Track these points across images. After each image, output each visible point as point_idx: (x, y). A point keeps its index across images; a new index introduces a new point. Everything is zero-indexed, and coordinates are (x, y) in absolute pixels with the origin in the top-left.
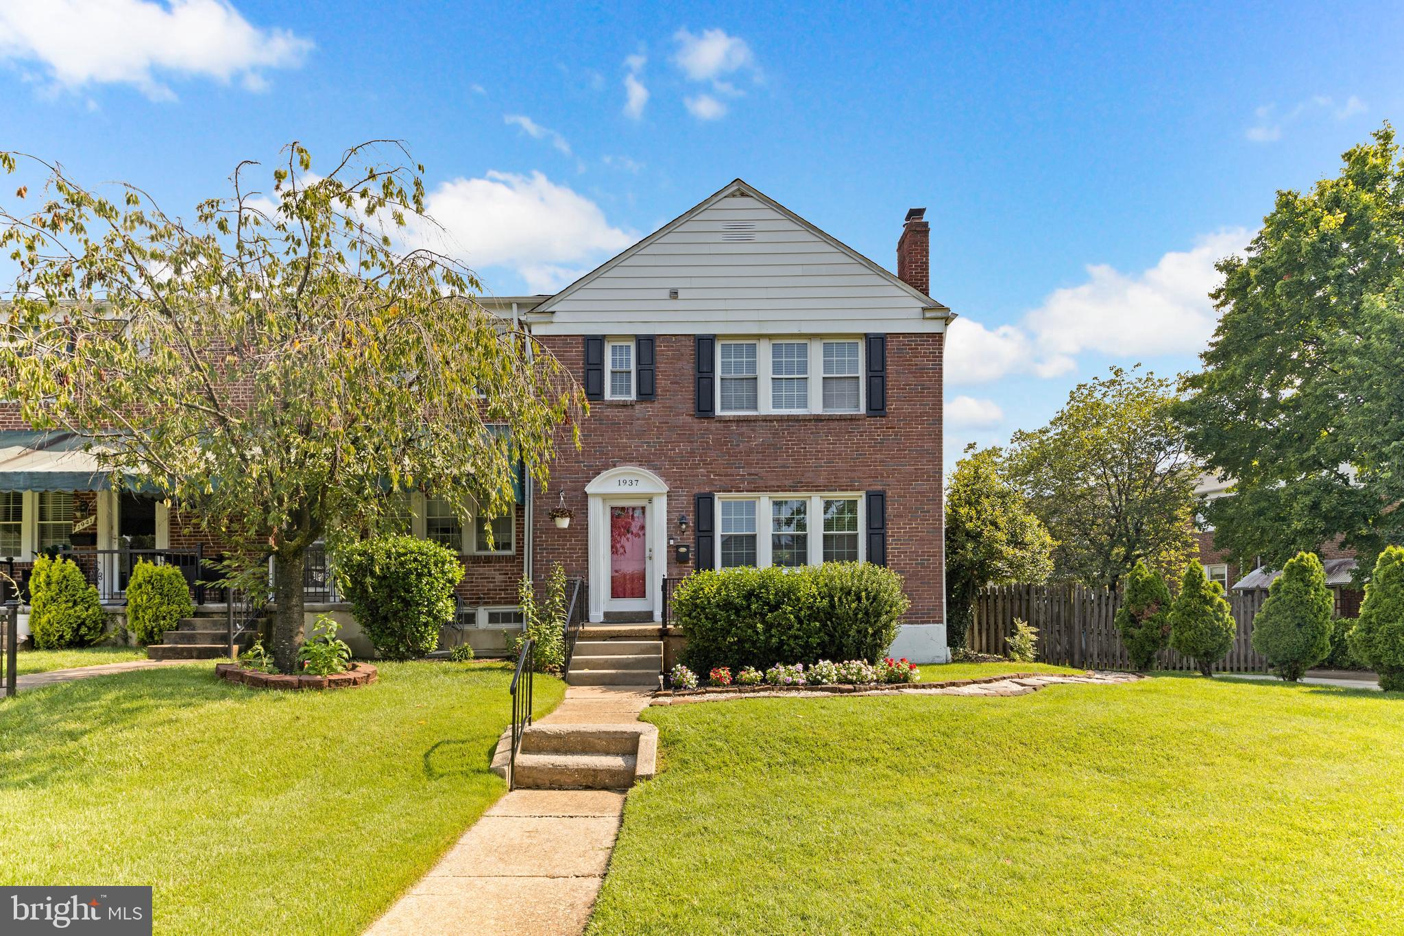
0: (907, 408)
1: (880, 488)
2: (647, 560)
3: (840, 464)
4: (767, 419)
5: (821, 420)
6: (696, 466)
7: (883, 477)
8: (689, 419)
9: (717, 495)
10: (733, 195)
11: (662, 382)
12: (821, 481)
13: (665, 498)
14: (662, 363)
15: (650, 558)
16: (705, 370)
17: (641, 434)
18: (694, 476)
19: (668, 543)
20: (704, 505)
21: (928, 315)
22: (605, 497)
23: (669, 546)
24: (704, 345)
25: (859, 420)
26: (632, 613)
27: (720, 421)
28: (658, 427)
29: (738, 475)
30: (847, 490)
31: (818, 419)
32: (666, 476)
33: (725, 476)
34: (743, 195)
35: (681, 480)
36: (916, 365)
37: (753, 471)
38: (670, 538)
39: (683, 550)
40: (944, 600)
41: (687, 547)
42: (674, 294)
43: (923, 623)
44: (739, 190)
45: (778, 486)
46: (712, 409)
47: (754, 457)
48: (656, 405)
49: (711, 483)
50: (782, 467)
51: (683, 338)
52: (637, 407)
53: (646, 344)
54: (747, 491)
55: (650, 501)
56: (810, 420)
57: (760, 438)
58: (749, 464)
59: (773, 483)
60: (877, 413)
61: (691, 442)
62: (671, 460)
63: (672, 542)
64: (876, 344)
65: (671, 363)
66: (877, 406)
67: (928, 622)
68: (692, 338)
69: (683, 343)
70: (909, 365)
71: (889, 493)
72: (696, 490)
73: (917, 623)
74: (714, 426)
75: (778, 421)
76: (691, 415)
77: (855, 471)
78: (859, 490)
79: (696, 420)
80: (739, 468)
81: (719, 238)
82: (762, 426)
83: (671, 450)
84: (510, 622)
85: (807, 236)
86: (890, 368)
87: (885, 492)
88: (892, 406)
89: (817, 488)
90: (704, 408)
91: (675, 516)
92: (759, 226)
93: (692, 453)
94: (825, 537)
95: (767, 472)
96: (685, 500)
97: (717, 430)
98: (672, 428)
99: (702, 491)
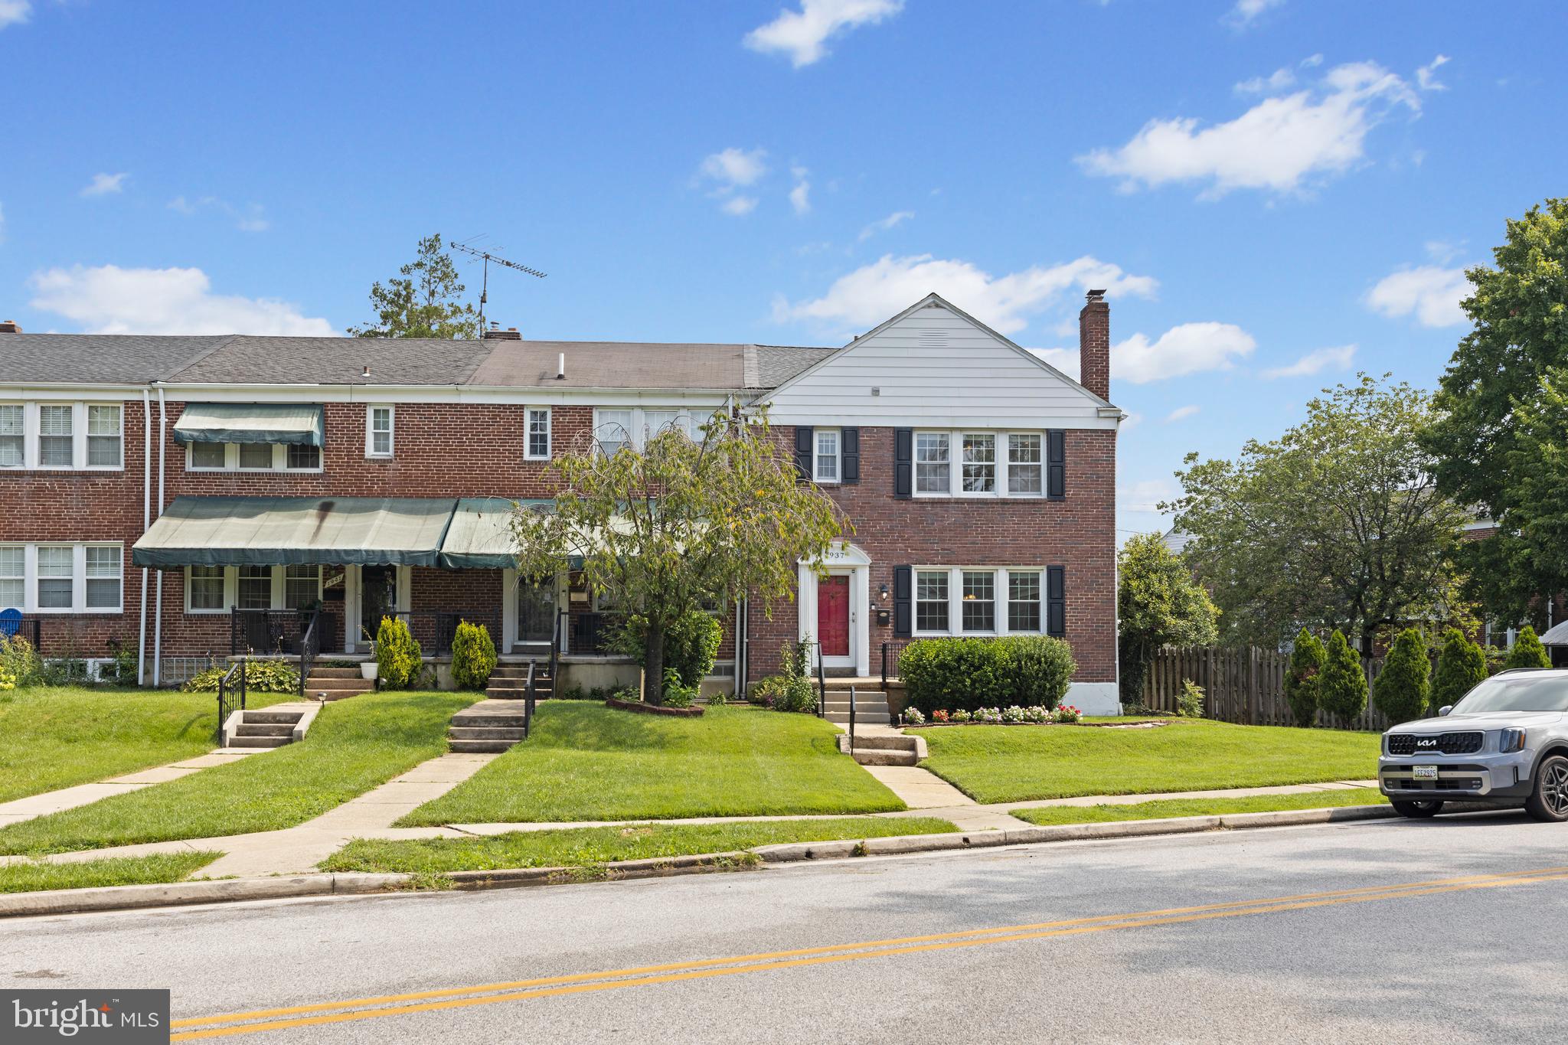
0: (1083, 494)
1: (1059, 563)
2: (851, 622)
3: (1023, 541)
4: (959, 502)
5: (1007, 504)
6: (894, 542)
7: (1062, 553)
8: (889, 500)
9: (914, 567)
10: (929, 306)
11: (864, 468)
12: (1007, 556)
13: (868, 569)
14: (865, 451)
15: (853, 621)
16: (903, 458)
18: (893, 550)
19: (870, 608)
20: (901, 576)
21: (1102, 414)
22: (814, 568)
23: (871, 611)
24: (902, 436)
25: (1040, 503)
26: (838, 668)
27: (917, 503)
28: (861, 507)
29: (933, 550)
30: (1030, 564)
31: (1004, 502)
32: (868, 550)
33: (921, 550)
34: (937, 306)
35: (881, 554)
36: (1092, 457)
37: (946, 546)
38: (872, 604)
39: (884, 615)
40: (1117, 662)
41: (888, 612)
42: (876, 392)
43: (1097, 681)
44: (934, 302)
45: (968, 560)
46: (910, 492)
47: (948, 535)
48: (859, 487)
49: (908, 556)
50: (971, 543)
51: (884, 430)
52: (843, 489)
53: (851, 436)
54: (941, 564)
55: (854, 571)
56: (997, 503)
57: (952, 518)
58: (942, 541)
59: (964, 557)
60: (1057, 498)
61: (891, 520)
62: (873, 535)
63: (873, 607)
64: (1057, 438)
65: (873, 451)
66: (1057, 492)
67: (1103, 681)
68: (892, 430)
69: (884, 434)
70: (1086, 457)
71: (1068, 568)
72: (895, 563)
73: (1092, 681)
74: (910, 507)
75: (968, 503)
76: (890, 497)
77: (1037, 548)
78: (1041, 565)
79: (895, 502)
80: (934, 543)
81: (916, 343)
82: (953, 507)
83: (873, 527)
84: (721, 675)
85: (994, 344)
86: (1068, 459)
87: (1063, 567)
88: (1070, 492)
89: (1003, 562)
90: (902, 490)
91: (876, 584)
92: (952, 334)
93: (892, 529)
94: (1010, 604)
95: (959, 547)
96: (885, 571)
97: (914, 510)
98: (874, 508)
99: (900, 563)
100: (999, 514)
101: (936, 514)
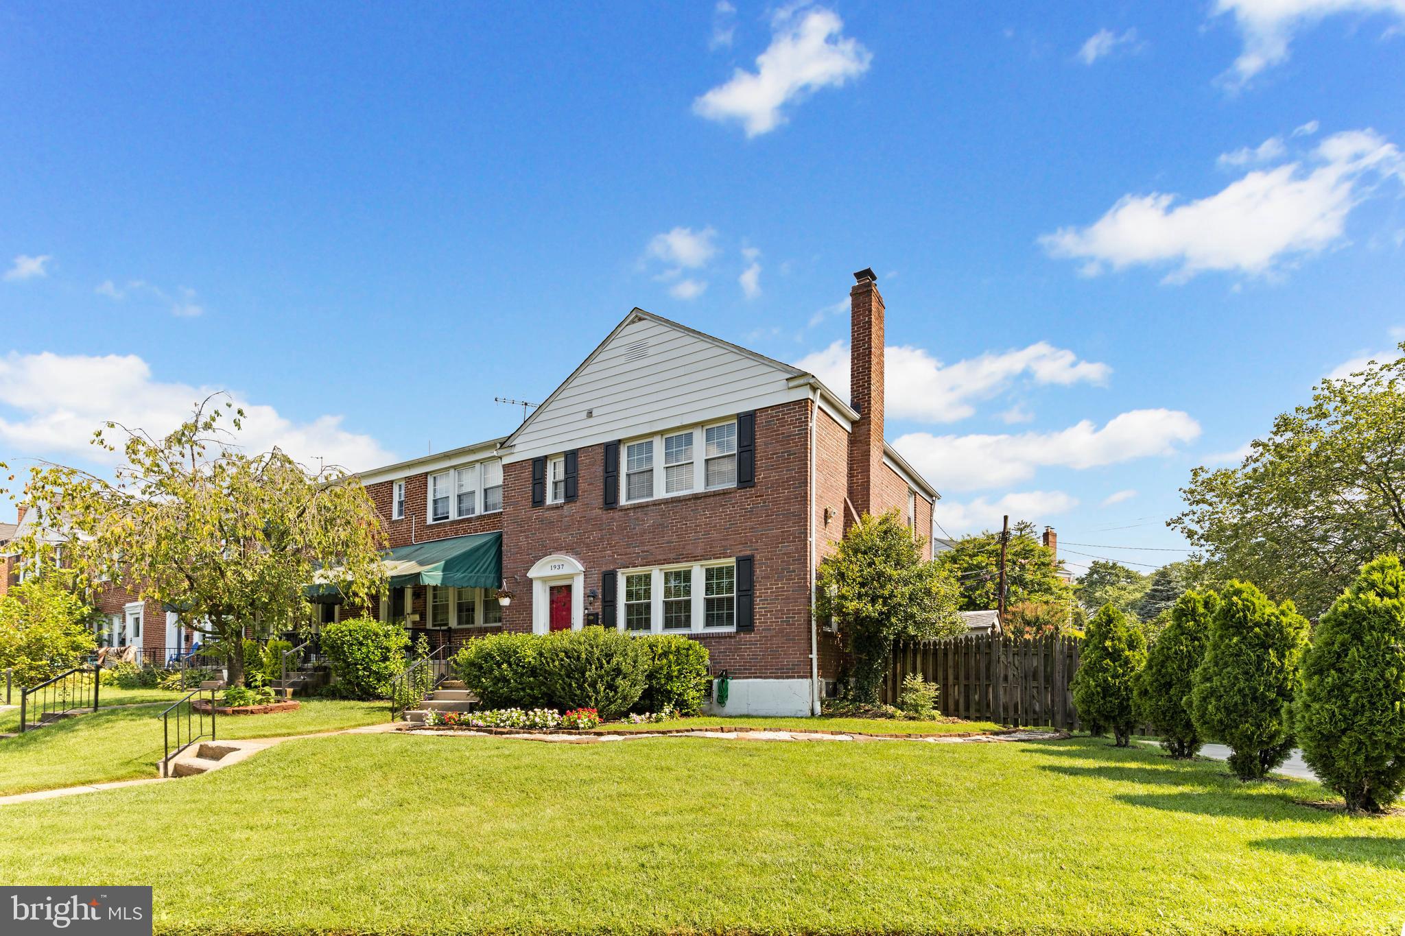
0: (774, 476)
1: (748, 553)
3: (714, 535)
4: (657, 503)
5: (702, 498)
6: (604, 549)
7: (752, 542)
8: (600, 512)
9: (619, 572)
10: (633, 322)
11: (582, 485)
12: (699, 551)
13: (583, 577)
14: (582, 469)
15: (573, 625)
16: (612, 470)
17: (567, 529)
18: (603, 557)
19: (584, 612)
20: (609, 580)
21: (792, 384)
22: (544, 580)
23: (585, 615)
24: (611, 450)
25: (731, 493)
27: (621, 510)
28: (581, 522)
29: (635, 553)
30: (720, 558)
32: (583, 560)
33: (625, 555)
34: (640, 319)
35: (593, 562)
36: (783, 433)
37: (645, 548)
38: (585, 609)
39: (591, 618)
40: (814, 656)
41: (595, 615)
42: (590, 414)
43: (788, 677)
44: (637, 316)
45: (665, 560)
46: (616, 501)
47: (647, 537)
48: (578, 504)
49: (615, 562)
50: (668, 543)
51: (597, 447)
52: (566, 507)
53: (571, 457)
54: (641, 566)
55: (572, 579)
56: (689, 500)
58: (643, 544)
60: (746, 484)
61: (601, 530)
62: (588, 546)
63: (586, 611)
64: (747, 421)
66: (746, 478)
67: (793, 677)
68: (603, 445)
69: (597, 451)
70: (776, 435)
71: (758, 557)
72: (604, 569)
73: (782, 678)
74: (617, 515)
75: (664, 504)
76: (601, 508)
77: (727, 539)
78: (730, 557)
79: (604, 512)
80: (635, 547)
81: (623, 359)
82: (654, 510)
83: (587, 538)
85: (689, 340)
86: (759, 442)
87: (753, 556)
88: (760, 476)
89: (696, 558)
90: (610, 501)
91: (589, 590)
92: (652, 342)
93: (601, 539)
94: (706, 600)
95: (656, 548)
96: (596, 577)
97: (620, 517)
98: (588, 521)
99: (608, 569)
100: (692, 510)
101: (637, 519)
